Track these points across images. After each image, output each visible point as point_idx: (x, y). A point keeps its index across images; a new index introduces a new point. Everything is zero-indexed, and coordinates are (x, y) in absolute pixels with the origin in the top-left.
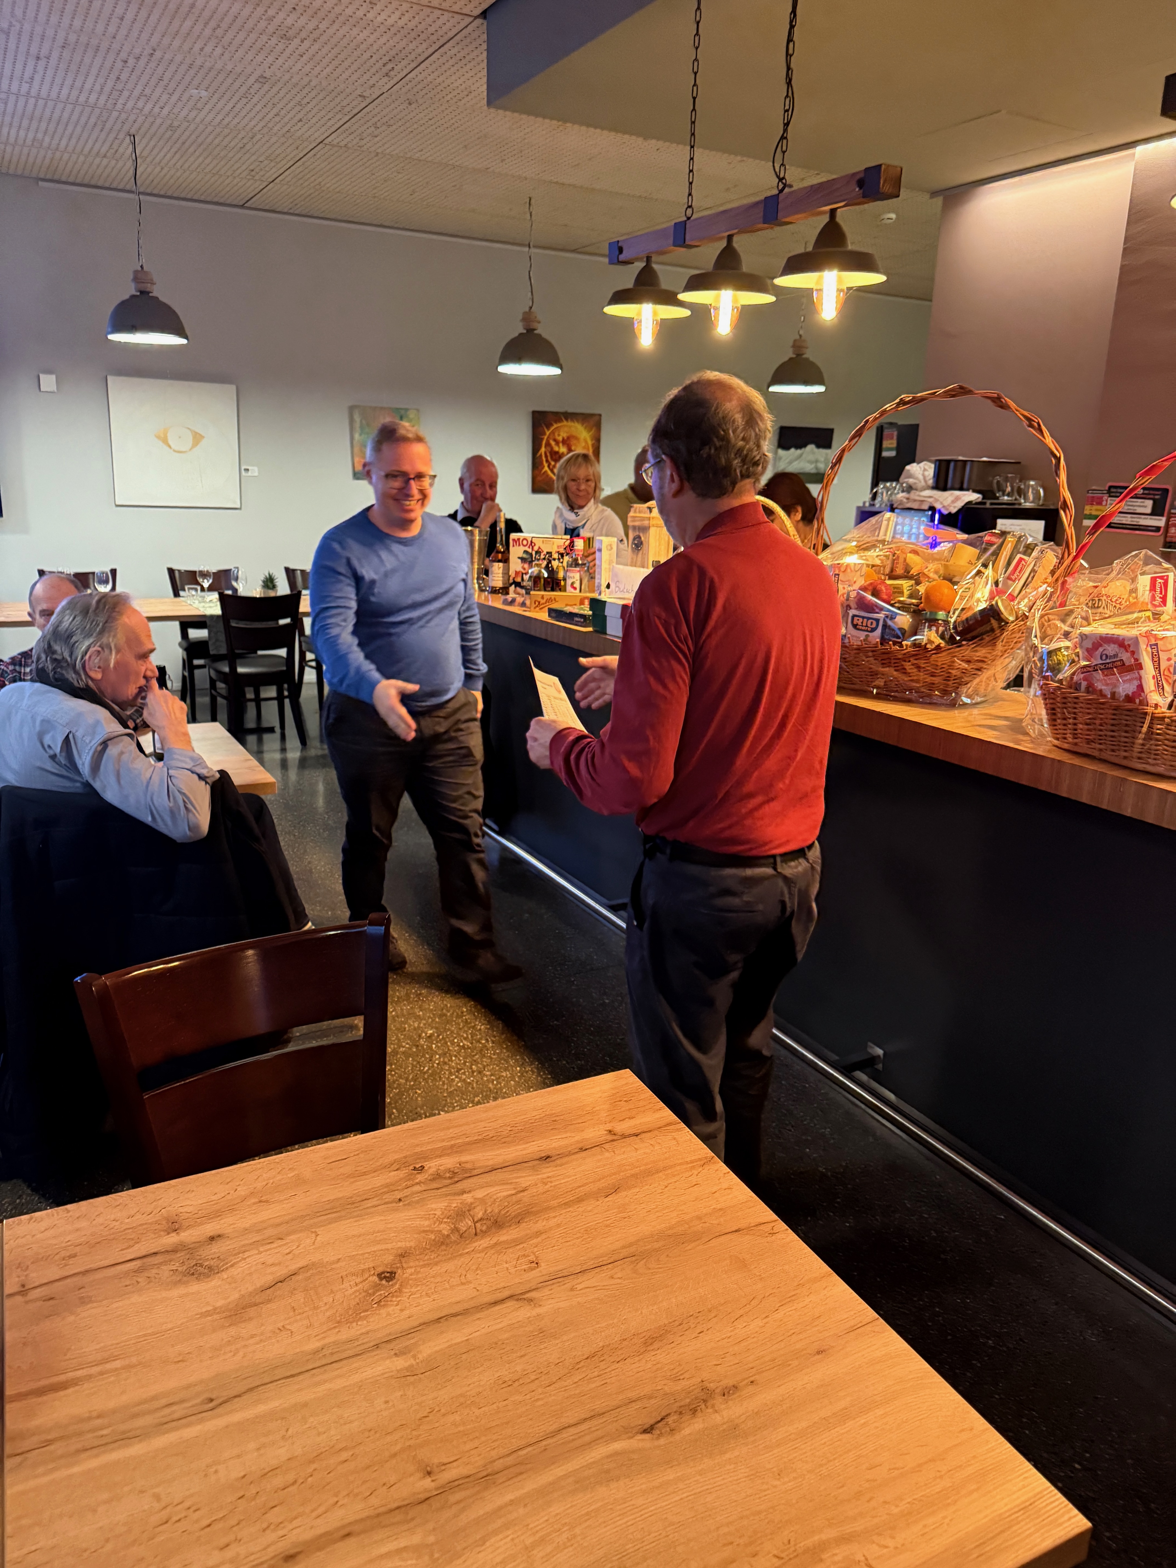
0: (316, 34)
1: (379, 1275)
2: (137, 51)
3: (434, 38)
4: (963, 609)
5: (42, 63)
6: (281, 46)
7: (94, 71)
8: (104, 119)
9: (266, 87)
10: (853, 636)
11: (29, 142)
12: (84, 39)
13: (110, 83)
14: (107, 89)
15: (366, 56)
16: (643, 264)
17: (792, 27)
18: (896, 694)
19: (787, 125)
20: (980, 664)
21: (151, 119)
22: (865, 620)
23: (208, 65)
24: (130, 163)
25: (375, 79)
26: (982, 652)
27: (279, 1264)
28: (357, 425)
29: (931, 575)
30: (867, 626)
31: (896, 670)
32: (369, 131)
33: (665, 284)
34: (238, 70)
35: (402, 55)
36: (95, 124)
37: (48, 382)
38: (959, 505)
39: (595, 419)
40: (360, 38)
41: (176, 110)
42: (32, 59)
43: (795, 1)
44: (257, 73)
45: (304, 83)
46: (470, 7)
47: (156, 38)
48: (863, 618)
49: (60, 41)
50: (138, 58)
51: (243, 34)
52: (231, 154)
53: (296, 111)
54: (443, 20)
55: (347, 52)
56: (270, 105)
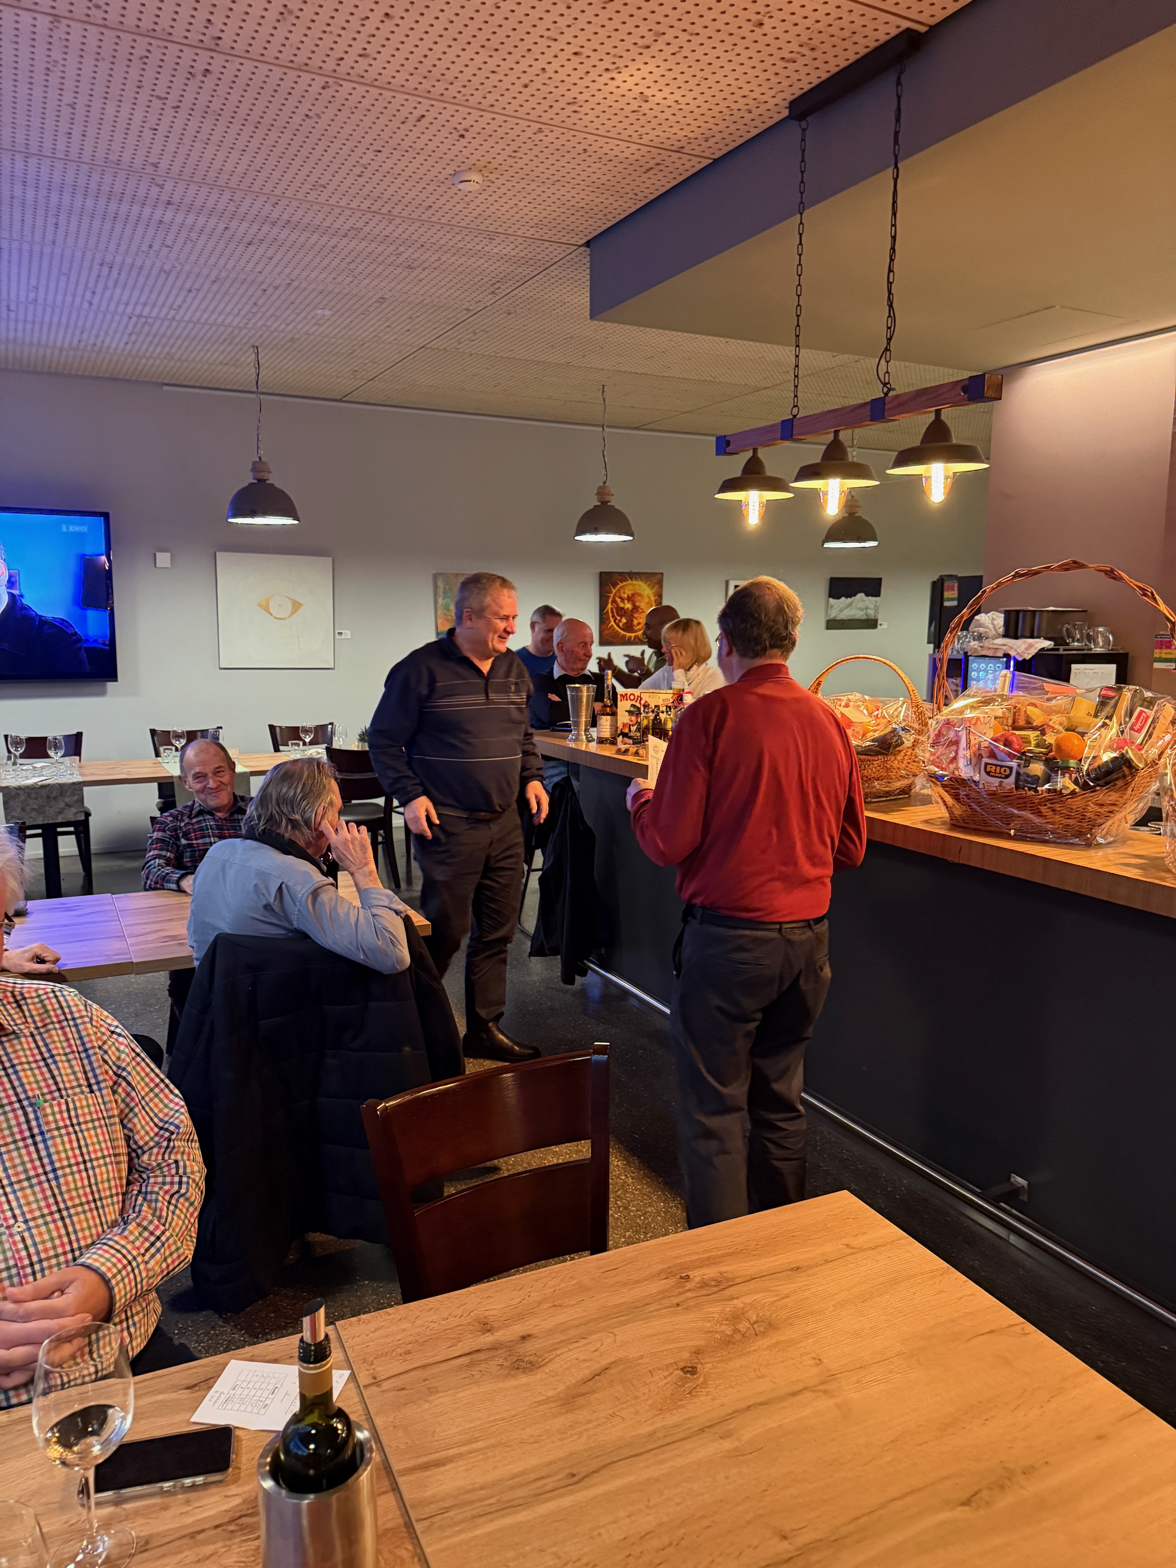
0: (436, 264)
1: (682, 1369)
2: (276, 283)
3: (540, 263)
4: (1094, 758)
5: (191, 295)
6: (405, 274)
8: (234, 335)
9: (384, 306)
10: (987, 782)
11: (162, 356)
12: (233, 275)
13: (246, 308)
14: (243, 313)
15: (479, 278)
16: (750, 454)
17: (892, 260)
18: (1033, 835)
19: (888, 339)
20: (1113, 808)
21: (275, 334)
22: (998, 768)
23: (337, 290)
24: (253, 369)
25: (482, 296)
26: (1113, 797)
27: (591, 1360)
28: (441, 591)
29: (1057, 726)
30: (1000, 773)
31: (1032, 814)
32: (468, 337)
33: (774, 474)
34: (362, 293)
35: (510, 277)
36: (225, 340)
37: (164, 559)
38: (1033, 652)
39: (658, 577)
40: (475, 266)
41: (299, 327)
42: (184, 293)
43: (894, 238)
44: (380, 295)
45: (417, 301)
46: (577, 238)
47: (297, 271)
48: (996, 765)
49: (212, 278)
50: (276, 288)
51: (373, 266)
52: (340, 359)
53: (406, 323)
54: (551, 249)
55: (461, 276)
56: (384, 319)
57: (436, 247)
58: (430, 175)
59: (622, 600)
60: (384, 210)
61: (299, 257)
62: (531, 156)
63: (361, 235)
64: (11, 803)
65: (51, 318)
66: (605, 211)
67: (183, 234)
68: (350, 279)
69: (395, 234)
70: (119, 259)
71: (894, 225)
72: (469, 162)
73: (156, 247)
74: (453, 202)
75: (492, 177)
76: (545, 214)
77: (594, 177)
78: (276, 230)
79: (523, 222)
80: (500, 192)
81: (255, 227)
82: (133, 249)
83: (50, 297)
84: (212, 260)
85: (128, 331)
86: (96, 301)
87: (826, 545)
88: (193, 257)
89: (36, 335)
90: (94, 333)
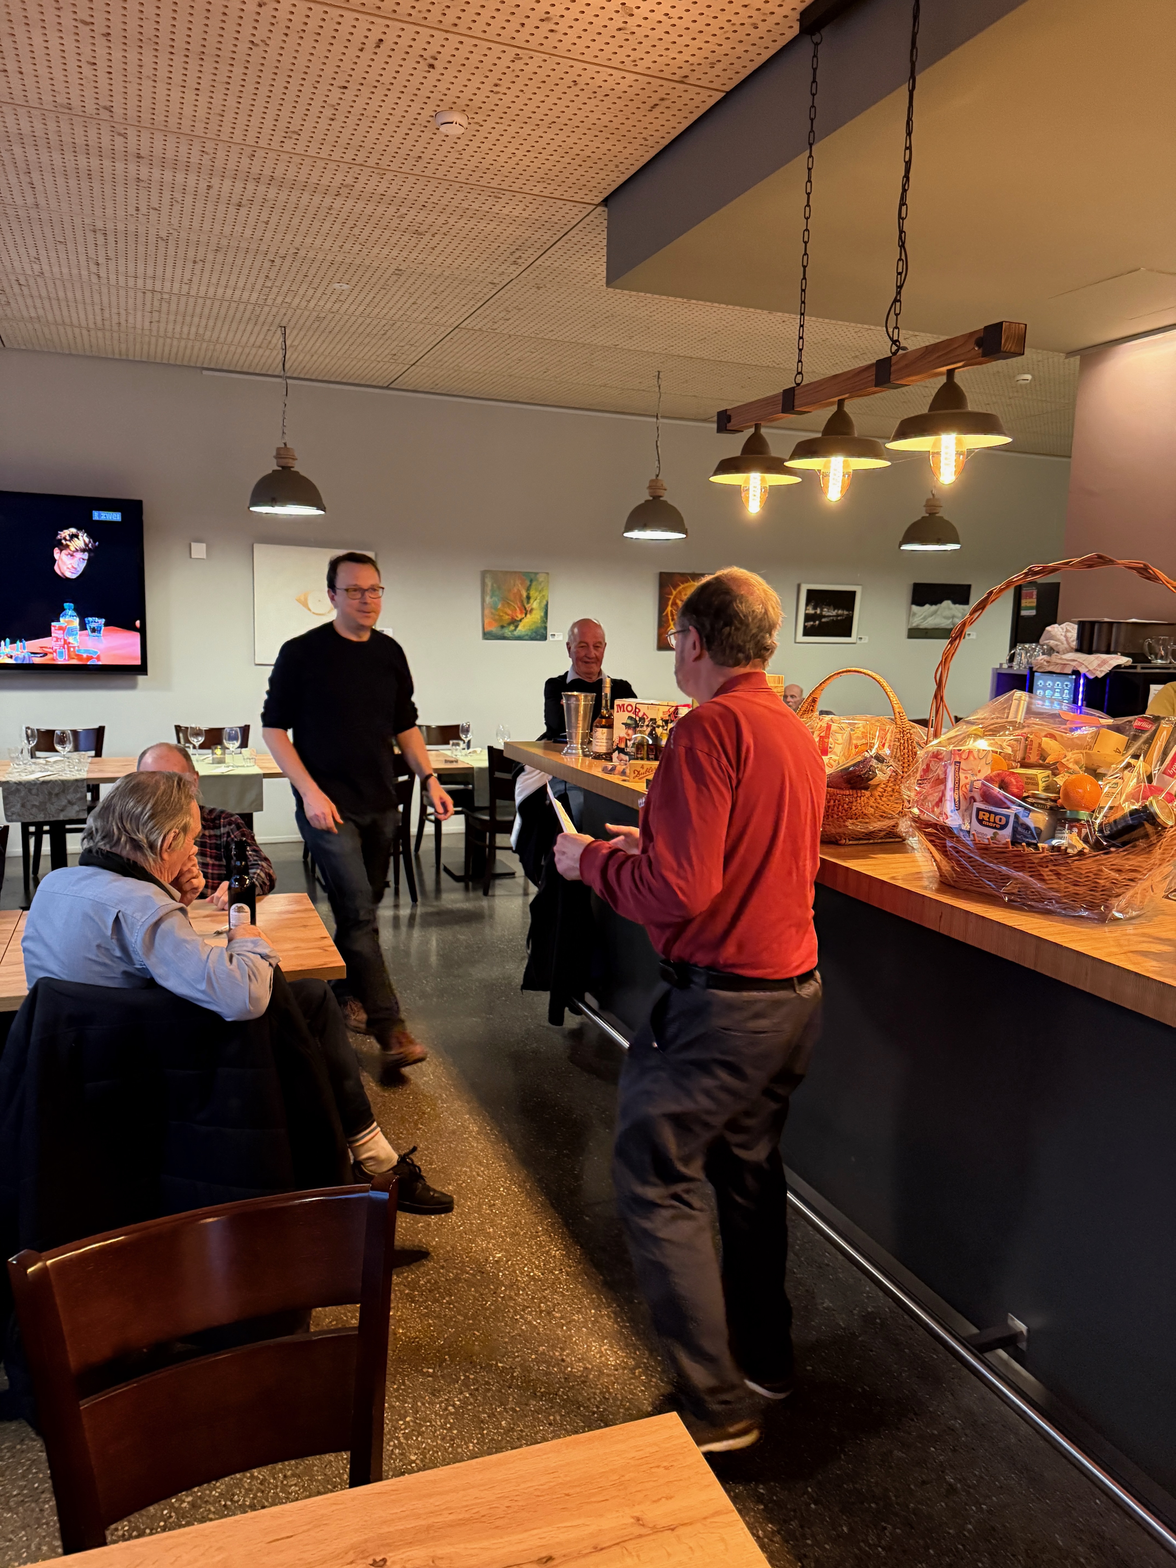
0: (445, 229)
2: (282, 252)
3: (557, 227)
4: (1111, 808)
5: (199, 266)
6: (414, 241)
7: (245, 271)
8: (258, 313)
9: (403, 279)
10: (978, 833)
11: (192, 337)
12: (234, 244)
13: (260, 281)
14: (258, 287)
15: (495, 245)
16: (751, 431)
17: (904, 191)
18: (1033, 903)
19: (900, 287)
20: (1135, 875)
21: (299, 312)
22: (992, 816)
23: (348, 261)
24: (281, 353)
25: (504, 267)
26: (1135, 860)
28: (489, 588)
29: (1071, 766)
30: (995, 822)
31: (1031, 876)
32: (501, 315)
33: (775, 451)
34: (375, 264)
35: (528, 244)
36: (250, 319)
37: (199, 550)
38: (1107, 669)
40: (487, 230)
41: (322, 303)
42: (189, 265)
43: (908, 164)
44: (393, 267)
45: (437, 273)
46: (591, 196)
47: (299, 239)
48: (990, 812)
49: (213, 246)
50: (284, 258)
51: (378, 232)
52: (374, 341)
53: (430, 300)
54: (566, 209)
55: (476, 243)
56: (407, 295)
57: (439, 208)
58: (409, 117)
60: (372, 162)
61: (296, 221)
62: (515, 90)
63: (355, 193)
64: (11, 798)
65: (65, 293)
66: (616, 161)
67: (167, 195)
68: (357, 247)
69: (391, 192)
70: (110, 225)
71: (909, 148)
72: (448, 100)
73: (143, 210)
74: (443, 151)
75: (479, 118)
76: (549, 165)
77: (593, 118)
78: (262, 188)
79: (526, 175)
80: (492, 139)
81: (239, 185)
82: (121, 213)
83: (56, 269)
84: (207, 226)
85: (148, 308)
86: (103, 274)
87: (904, 547)
88: (186, 223)
89: (57, 312)
90: (114, 310)
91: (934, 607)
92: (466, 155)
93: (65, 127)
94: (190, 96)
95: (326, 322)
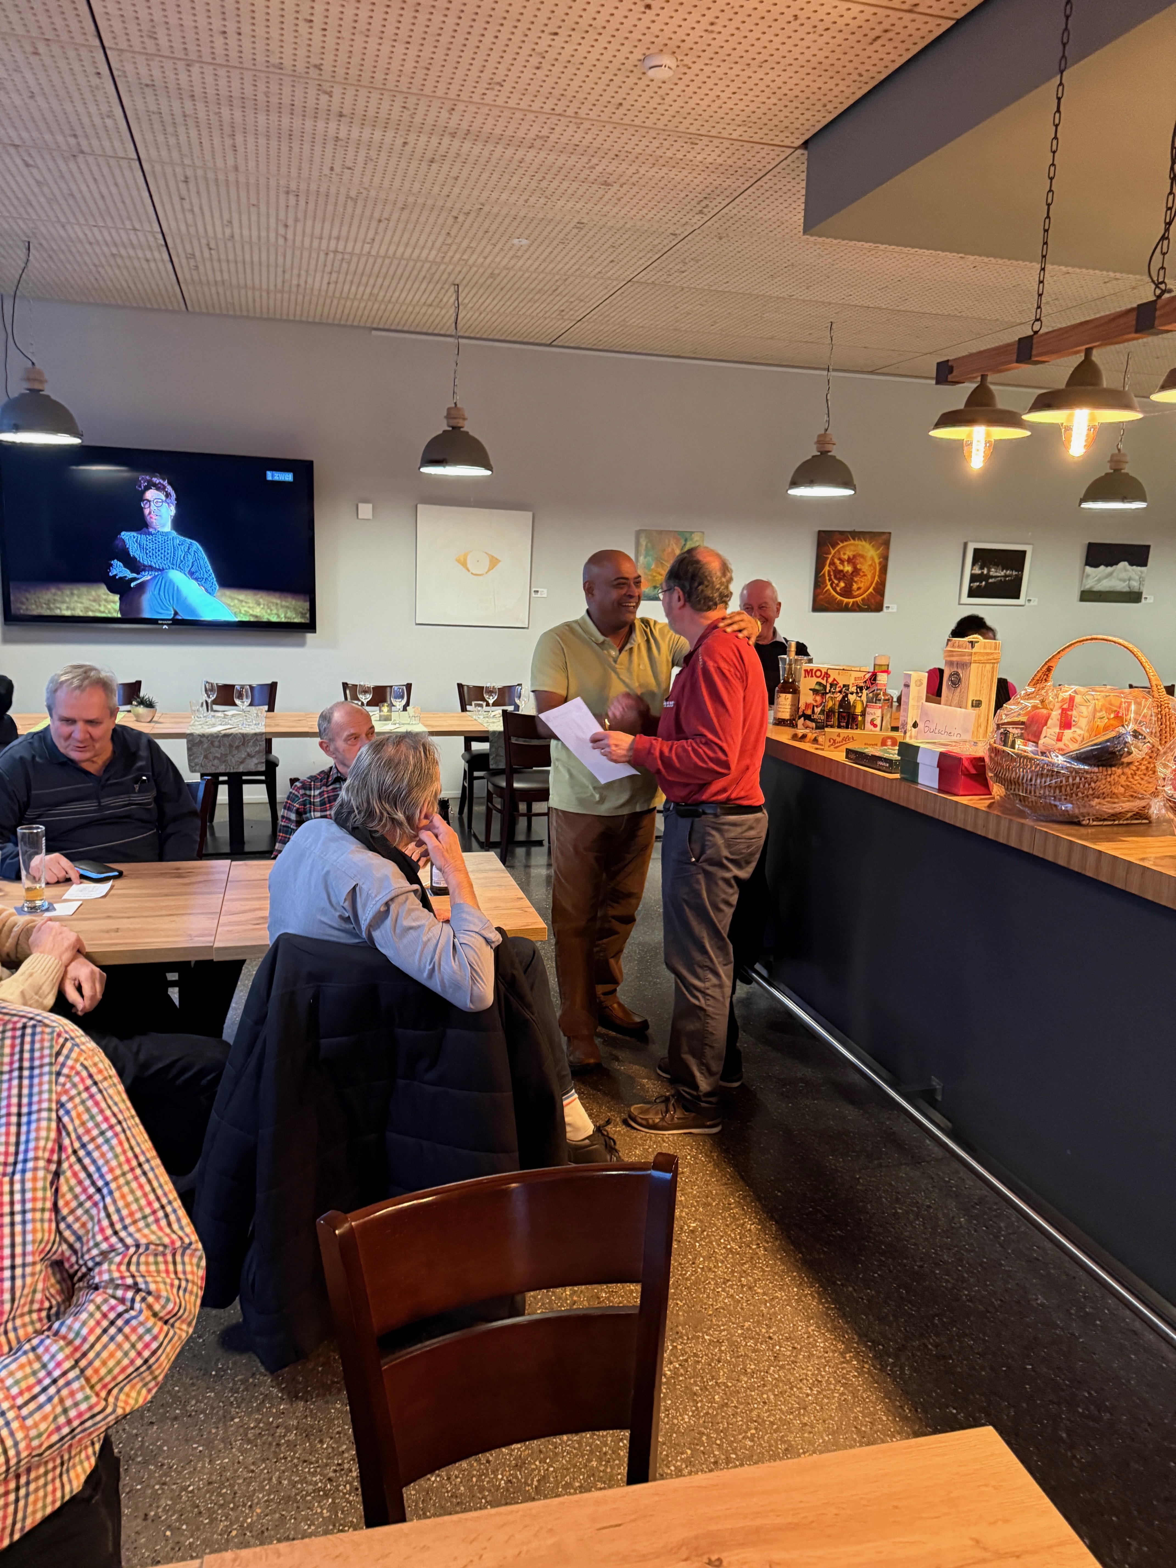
0: (635, 178)
2: (467, 208)
3: (751, 173)
5: (382, 226)
6: (601, 192)
7: (428, 230)
8: (433, 270)
9: (583, 232)
11: (365, 297)
12: (421, 201)
13: (441, 239)
14: (438, 244)
15: (683, 195)
16: (976, 383)
19: (1169, 224)
21: (475, 269)
23: (531, 215)
24: (452, 311)
25: (689, 216)
32: (677, 267)
33: (1005, 405)
34: (558, 218)
35: (718, 192)
36: (425, 277)
37: (366, 510)
39: (884, 537)
40: (678, 179)
41: (498, 259)
42: (374, 223)
44: (576, 220)
45: (619, 225)
46: (792, 138)
47: (485, 194)
49: (400, 205)
50: (468, 214)
51: (565, 184)
52: (545, 297)
53: (608, 253)
54: (763, 153)
55: (663, 193)
56: (585, 249)
57: (632, 157)
58: (617, 62)
59: (842, 561)
60: (570, 112)
61: (485, 176)
62: (731, 29)
63: (548, 145)
64: (195, 749)
65: (252, 257)
66: (825, 100)
67: (362, 153)
68: (543, 201)
69: (585, 142)
70: (303, 186)
72: (659, 42)
73: (337, 169)
74: (646, 96)
75: (687, 60)
76: (753, 107)
77: (808, 54)
78: (456, 143)
79: (727, 119)
80: (698, 81)
81: (435, 140)
82: (315, 173)
83: (246, 232)
84: (397, 183)
85: (328, 269)
86: (290, 236)
87: (1085, 505)
88: (377, 180)
89: (241, 275)
90: (295, 272)
91: (1110, 569)
92: (668, 100)
93: (274, 88)
94: (400, 48)
95: (499, 279)
